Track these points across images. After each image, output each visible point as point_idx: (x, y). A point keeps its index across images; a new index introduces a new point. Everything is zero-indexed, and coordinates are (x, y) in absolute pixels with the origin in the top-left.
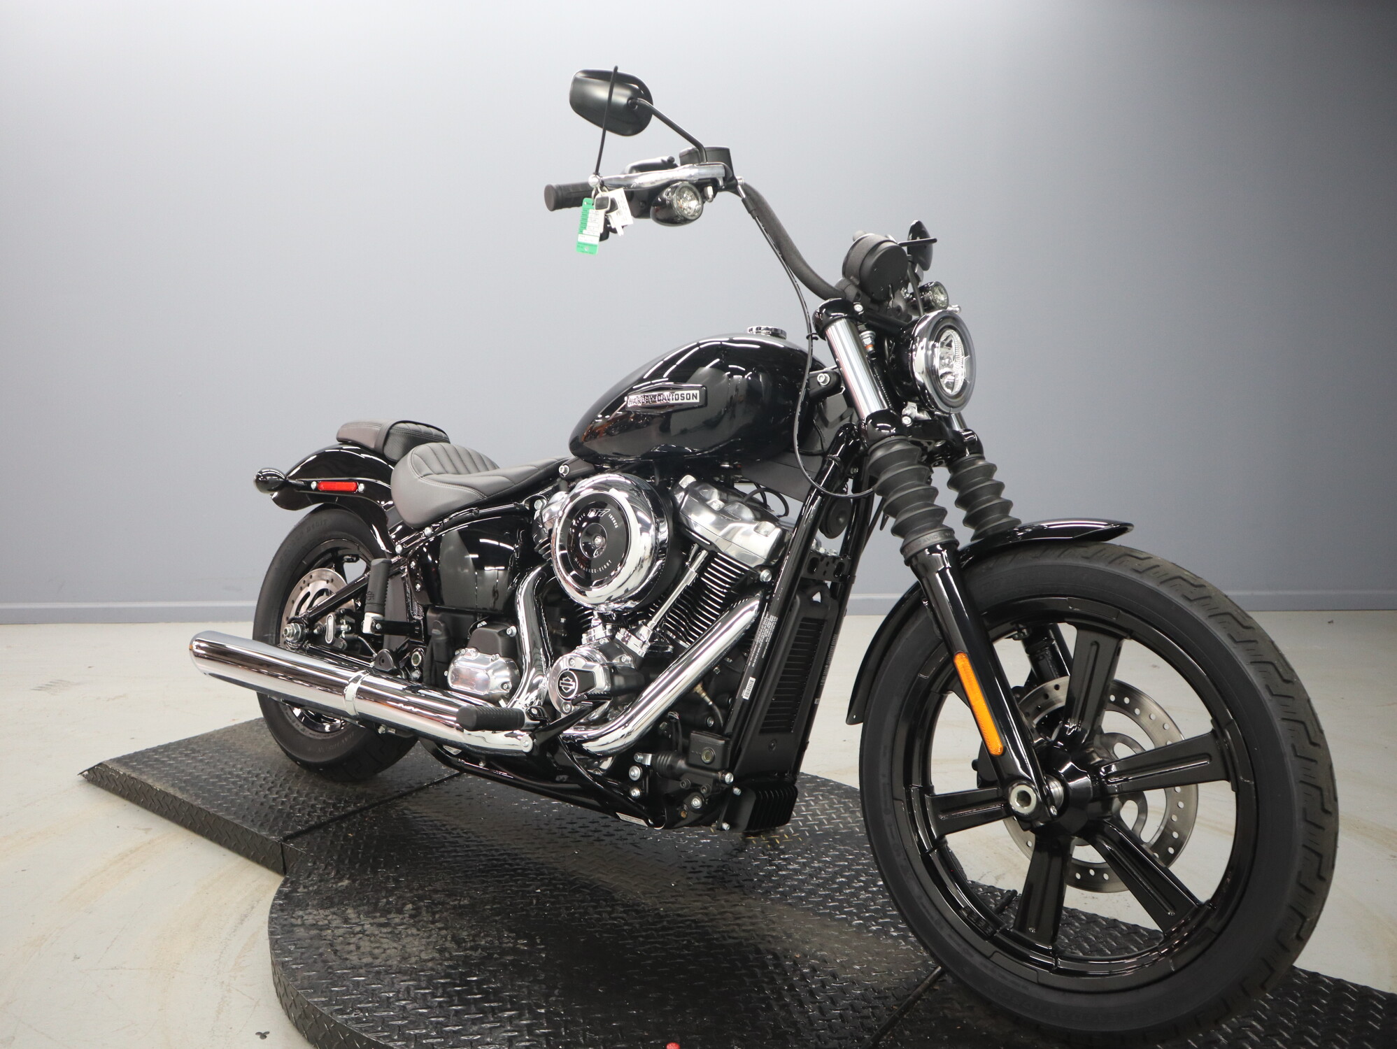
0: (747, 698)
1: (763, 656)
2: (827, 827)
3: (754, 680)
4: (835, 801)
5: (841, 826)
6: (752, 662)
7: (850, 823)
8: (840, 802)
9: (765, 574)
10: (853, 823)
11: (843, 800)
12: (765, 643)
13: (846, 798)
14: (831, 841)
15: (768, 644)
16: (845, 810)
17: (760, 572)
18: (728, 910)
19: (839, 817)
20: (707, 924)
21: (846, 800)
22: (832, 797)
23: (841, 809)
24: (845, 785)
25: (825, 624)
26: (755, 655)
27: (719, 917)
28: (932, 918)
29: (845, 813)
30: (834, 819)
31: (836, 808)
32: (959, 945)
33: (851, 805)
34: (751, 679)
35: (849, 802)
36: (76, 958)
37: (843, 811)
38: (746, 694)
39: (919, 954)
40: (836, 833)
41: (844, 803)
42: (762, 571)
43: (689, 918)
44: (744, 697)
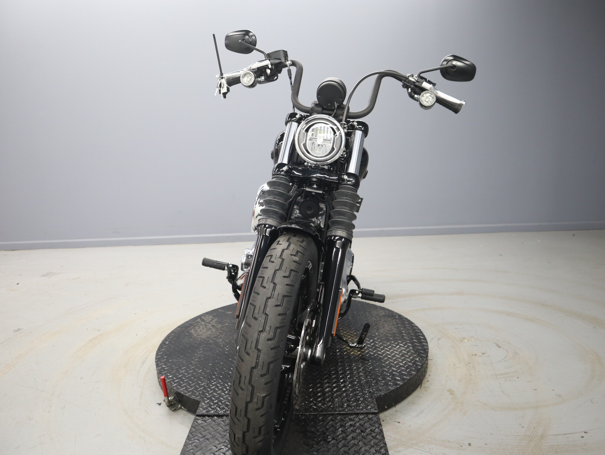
36: (82, 378)
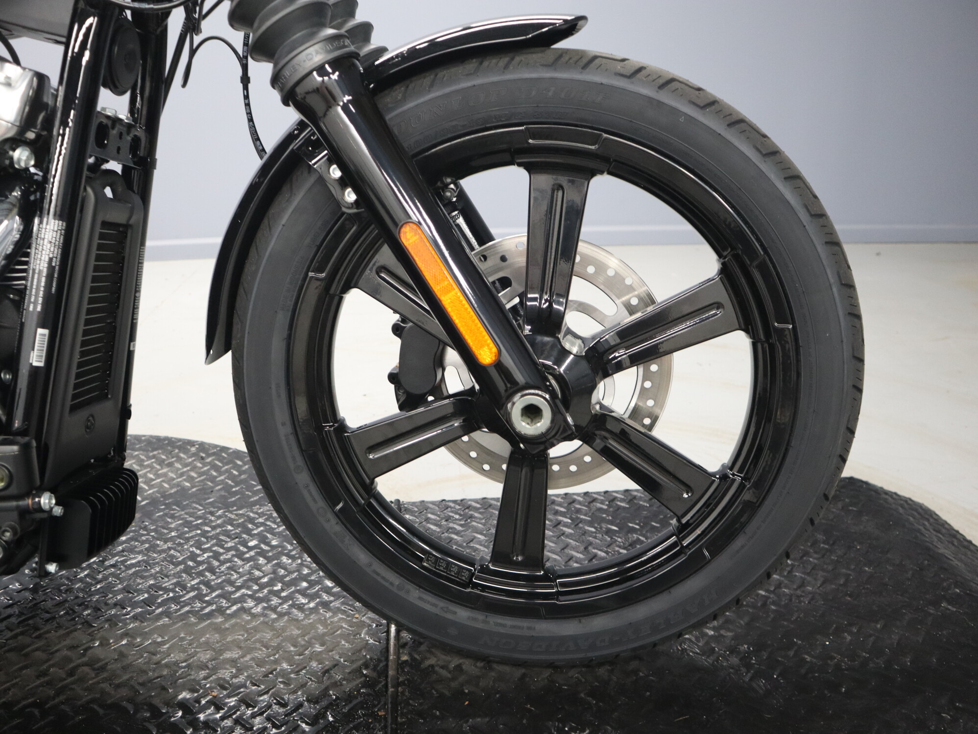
0: (41, 364)
1: (53, 290)
2: (151, 492)
3: (46, 332)
4: (143, 457)
5: (166, 485)
6: (35, 303)
7: (174, 479)
8: (149, 458)
9: (21, 156)
10: (177, 478)
11: (151, 454)
12: (51, 268)
13: (153, 451)
14: (164, 509)
15: (57, 268)
16: (160, 465)
17: (11, 153)
18: (80, 661)
19: (158, 476)
20: (57, 700)
21: (155, 453)
22: (136, 453)
23: (155, 465)
24: (144, 436)
25: (129, 232)
26: (38, 289)
27: (70, 680)
28: (392, 584)
29: (162, 468)
30: (154, 480)
31: (148, 466)
32: (435, 605)
33: (164, 457)
34: (40, 331)
35: (159, 453)
37: (158, 467)
38: (36, 358)
39: (354, 620)
40: (165, 496)
41: (154, 457)
42: (14, 150)
43: (24, 703)
44: (35, 364)
